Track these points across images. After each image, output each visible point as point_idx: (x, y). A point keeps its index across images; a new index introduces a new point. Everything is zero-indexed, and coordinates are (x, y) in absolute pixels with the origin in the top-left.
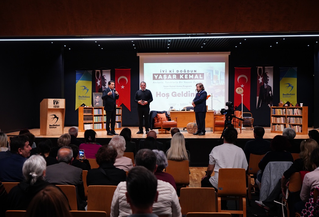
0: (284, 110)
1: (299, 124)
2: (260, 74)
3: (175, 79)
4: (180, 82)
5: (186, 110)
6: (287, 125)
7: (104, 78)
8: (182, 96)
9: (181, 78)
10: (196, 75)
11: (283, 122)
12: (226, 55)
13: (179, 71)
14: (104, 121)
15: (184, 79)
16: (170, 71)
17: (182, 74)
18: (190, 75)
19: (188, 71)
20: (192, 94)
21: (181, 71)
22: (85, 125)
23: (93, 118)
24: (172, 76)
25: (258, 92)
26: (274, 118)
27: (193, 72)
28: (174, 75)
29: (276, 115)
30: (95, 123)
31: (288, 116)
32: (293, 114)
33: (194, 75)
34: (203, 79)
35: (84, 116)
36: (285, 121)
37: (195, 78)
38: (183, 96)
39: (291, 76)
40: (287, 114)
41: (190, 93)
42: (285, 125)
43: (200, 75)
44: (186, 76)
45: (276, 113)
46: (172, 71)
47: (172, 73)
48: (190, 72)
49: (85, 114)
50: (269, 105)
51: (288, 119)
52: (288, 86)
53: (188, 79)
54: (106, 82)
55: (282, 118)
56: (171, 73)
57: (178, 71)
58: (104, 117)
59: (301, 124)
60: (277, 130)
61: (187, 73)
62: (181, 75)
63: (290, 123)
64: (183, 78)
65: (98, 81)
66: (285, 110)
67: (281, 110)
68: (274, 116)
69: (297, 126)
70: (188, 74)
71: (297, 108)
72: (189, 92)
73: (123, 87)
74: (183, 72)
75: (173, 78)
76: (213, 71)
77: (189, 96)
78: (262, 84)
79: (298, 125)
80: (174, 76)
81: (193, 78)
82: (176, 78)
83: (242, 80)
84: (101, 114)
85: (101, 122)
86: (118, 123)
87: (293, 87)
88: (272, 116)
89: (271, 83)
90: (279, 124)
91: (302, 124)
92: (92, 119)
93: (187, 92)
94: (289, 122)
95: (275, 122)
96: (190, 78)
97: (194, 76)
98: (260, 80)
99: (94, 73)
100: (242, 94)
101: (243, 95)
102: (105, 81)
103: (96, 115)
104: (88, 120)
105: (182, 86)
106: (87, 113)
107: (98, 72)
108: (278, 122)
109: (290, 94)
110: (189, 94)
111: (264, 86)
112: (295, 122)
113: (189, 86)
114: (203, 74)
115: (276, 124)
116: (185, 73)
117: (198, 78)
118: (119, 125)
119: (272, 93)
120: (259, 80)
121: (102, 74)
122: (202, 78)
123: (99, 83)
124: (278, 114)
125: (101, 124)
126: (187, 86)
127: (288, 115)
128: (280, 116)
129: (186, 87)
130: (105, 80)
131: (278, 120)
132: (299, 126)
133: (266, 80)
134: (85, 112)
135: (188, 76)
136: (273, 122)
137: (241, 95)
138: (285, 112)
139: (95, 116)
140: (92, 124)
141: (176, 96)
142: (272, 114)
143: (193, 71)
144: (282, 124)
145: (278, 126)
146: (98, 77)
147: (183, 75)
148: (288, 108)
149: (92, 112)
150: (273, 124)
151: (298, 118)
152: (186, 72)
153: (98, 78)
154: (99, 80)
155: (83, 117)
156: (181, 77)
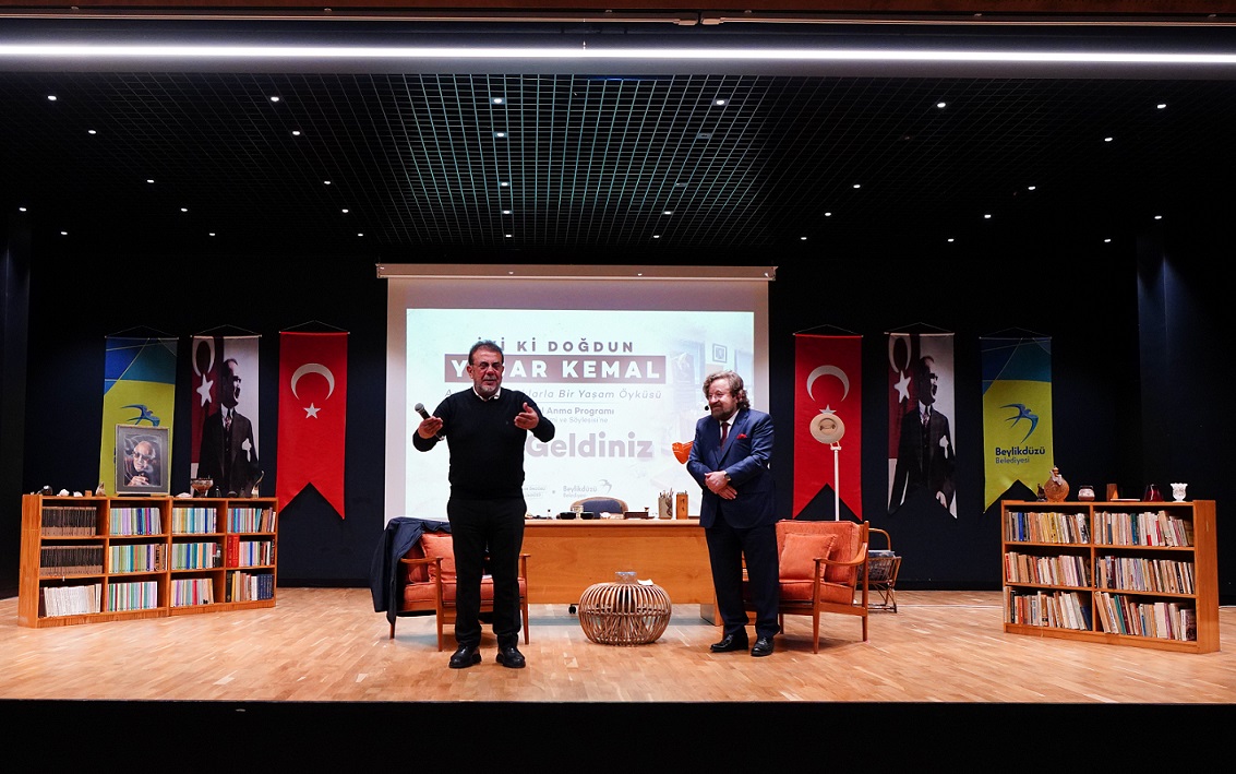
0: (1080, 517)
1: (1174, 593)
2: (900, 363)
3: (539, 379)
4: (562, 393)
5: (578, 515)
6: (1097, 597)
7: (231, 371)
8: (572, 454)
9: (565, 375)
10: (633, 364)
11: (1072, 581)
12: (759, 280)
13: (560, 347)
14: (175, 569)
15: (581, 379)
16: (521, 346)
17: (570, 359)
18: (604, 364)
19: (599, 347)
20: (612, 444)
21: (568, 347)
22: (49, 592)
23: (103, 551)
24: (528, 368)
25: (893, 442)
26: (1023, 558)
27: (620, 352)
28: (535, 363)
29: (1032, 541)
30: (115, 580)
31: (1102, 553)
32: (1136, 538)
33: (624, 361)
34: (662, 380)
35: (45, 542)
36: (1090, 573)
37: (628, 375)
38: (577, 451)
39: (1028, 373)
40: (1099, 541)
41: (607, 440)
42: (1086, 599)
43: (650, 364)
44: (588, 367)
45: (1032, 531)
46: (528, 346)
47: (530, 352)
48: (606, 352)
49: (54, 533)
50: (941, 496)
51: (1104, 564)
52: (1018, 414)
53: (598, 379)
54: (240, 387)
55: (1068, 561)
56: (522, 352)
57: (552, 345)
58: (175, 546)
59: (1187, 593)
60: (1038, 621)
61: (591, 352)
62: (565, 363)
63: (1119, 589)
64: (574, 375)
65: (201, 385)
66: (1088, 520)
67: (1062, 517)
68: (1020, 550)
69: (1159, 607)
70: (599, 359)
71: (1155, 510)
72: (602, 435)
73: (312, 411)
74: (576, 352)
75: (535, 375)
76: (702, 347)
77: (602, 454)
78: (910, 407)
79: (1167, 600)
80: (539, 367)
81: (617, 375)
82: (544, 375)
83: (828, 388)
84: (156, 531)
85: (152, 571)
86: (254, 579)
87: (1035, 421)
88: (1011, 548)
89: (944, 401)
90: (1049, 592)
91: (1196, 596)
92: (101, 560)
93: (592, 436)
94: (1112, 584)
95: (1025, 582)
96: (604, 375)
97: (623, 369)
98: (903, 387)
99: (184, 347)
100: (835, 445)
101: (839, 448)
102: (236, 384)
103: (121, 535)
104: (69, 561)
105: (569, 411)
106: (68, 529)
107: (204, 344)
108: (1046, 580)
109: (1027, 451)
110: (602, 444)
111: (919, 413)
112: (1147, 583)
113: (601, 412)
114: (659, 361)
115: (1032, 591)
116: (585, 353)
117: (639, 376)
118: (260, 587)
119: (950, 447)
120: (897, 386)
121: (220, 354)
122: (657, 376)
123: (205, 390)
124: (1047, 539)
125: (153, 585)
126: (592, 412)
127: (1105, 545)
128: (1054, 552)
129: (588, 416)
130: (236, 379)
131: (1046, 570)
132: (1172, 605)
133: (923, 390)
134: (48, 521)
135: (598, 369)
136: (1014, 579)
137: (833, 448)
138: (1088, 530)
139: (114, 542)
140: (99, 586)
141: (546, 455)
142: (1009, 537)
143: (621, 346)
144: (1068, 591)
145: (1044, 603)
146: (203, 366)
147: (574, 363)
148: (1099, 509)
149: (100, 523)
150: (1014, 587)
151: (1163, 562)
152: (587, 349)
153: (203, 368)
154: (208, 381)
155: (39, 547)
156: (568, 369)
